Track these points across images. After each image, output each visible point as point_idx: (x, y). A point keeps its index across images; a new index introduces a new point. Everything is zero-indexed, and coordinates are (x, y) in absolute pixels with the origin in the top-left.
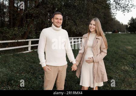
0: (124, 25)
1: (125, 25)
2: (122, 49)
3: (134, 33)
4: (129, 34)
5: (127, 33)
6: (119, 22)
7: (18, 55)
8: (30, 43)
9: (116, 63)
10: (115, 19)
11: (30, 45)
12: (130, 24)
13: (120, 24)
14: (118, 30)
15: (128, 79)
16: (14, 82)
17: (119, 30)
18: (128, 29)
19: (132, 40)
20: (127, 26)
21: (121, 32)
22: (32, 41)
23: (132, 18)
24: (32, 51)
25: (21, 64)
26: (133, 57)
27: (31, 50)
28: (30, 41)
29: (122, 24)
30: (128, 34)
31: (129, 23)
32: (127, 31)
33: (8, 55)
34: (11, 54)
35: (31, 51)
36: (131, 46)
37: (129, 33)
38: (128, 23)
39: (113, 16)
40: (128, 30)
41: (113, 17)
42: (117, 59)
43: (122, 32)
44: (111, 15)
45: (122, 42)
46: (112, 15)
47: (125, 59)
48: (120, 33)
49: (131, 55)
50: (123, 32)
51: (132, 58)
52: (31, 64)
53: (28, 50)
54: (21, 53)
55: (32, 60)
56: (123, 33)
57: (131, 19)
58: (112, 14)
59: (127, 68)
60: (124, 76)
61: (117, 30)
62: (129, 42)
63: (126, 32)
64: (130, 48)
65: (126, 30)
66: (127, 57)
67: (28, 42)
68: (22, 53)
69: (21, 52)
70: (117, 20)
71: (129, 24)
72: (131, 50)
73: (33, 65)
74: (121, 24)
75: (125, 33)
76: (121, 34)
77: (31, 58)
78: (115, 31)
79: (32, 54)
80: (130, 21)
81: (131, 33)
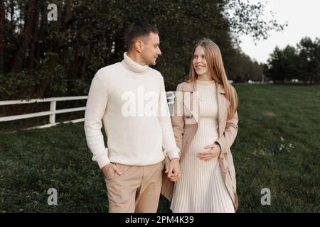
0: (259, 64)
1: (262, 64)
2: (255, 118)
3: (281, 82)
4: (271, 84)
5: (266, 83)
6: (248, 58)
7: (31, 133)
8: (53, 106)
9: (242, 144)
10: (239, 52)
11: (53, 112)
12: (273, 63)
13: (251, 62)
14: (246, 75)
15: (264, 171)
17: (249, 75)
18: (269, 74)
19: (277, 99)
20: (266, 66)
21: (252, 80)
22: (58, 102)
23: (277, 49)
24: (58, 123)
25: (43, 151)
26: (277, 132)
27: (56, 122)
28: (53, 101)
29: (256, 63)
30: (269, 84)
31: (271, 60)
32: (267, 79)
33: (6, 133)
34: (13, 132)
35: (55, 124)
36: (273, 110)
37: (272, 82)
38: (268, 61)
39: (235, 44)
40: (268, 76)
41: (235, 47)
42: (244, 138)
43: (255, 81)
44: (230, 43)
45: (255, 102)
46: (233, 43)
47: (260, 137)
48: (250, 82)
49: (272, 128)
50: (258, 81)
51: (274, 134)
52: (66, 151)
53: (48, 123)
54: (34, 128)
55: (65, 143)
56: (258, 83)
57: (275, 52)
58: (233, 40)
59: (263, 154)
60: (257, 167)
61: (243, 77)
62: (270, 103)
63: (265, 81)
64: (271, 114)
65: (263, 76)
66: (264, 133)
67: (49, 103)
68: (36, 129)
69: (33, 126)
70: (243, 54)
71: (270, 63)
72: (273, 120)
73: (72, 152)
74: (253, 61)
75: (263, 82)
76: (253, 85)
77: (61, 140)
78: (240, 78)
79: (61, 131)
80: (272, 55)
81: (275, 84)
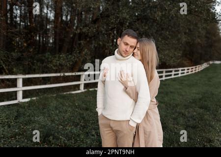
7: (64, 97)
8: (83, 78)
11: (82, 82)
16: (53, 139)
22: (85, 75)
24: (86, 90)
25: (66, 111)
27: (84, 89)
28: (83, 74)
33: (49, 96)
34: (54, 95)
35: (83, 91)
52: (81, 112)
53: (79, 89)
54: (68, 93)
55: (84, 106)
67: (79, 76)
68: (70, 94)
69: (68, 91)
73: (85, 114)
77: (83, 103)
79: (86, 96)
